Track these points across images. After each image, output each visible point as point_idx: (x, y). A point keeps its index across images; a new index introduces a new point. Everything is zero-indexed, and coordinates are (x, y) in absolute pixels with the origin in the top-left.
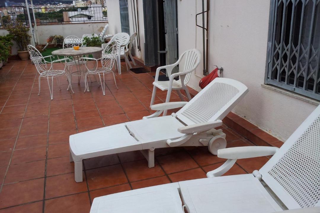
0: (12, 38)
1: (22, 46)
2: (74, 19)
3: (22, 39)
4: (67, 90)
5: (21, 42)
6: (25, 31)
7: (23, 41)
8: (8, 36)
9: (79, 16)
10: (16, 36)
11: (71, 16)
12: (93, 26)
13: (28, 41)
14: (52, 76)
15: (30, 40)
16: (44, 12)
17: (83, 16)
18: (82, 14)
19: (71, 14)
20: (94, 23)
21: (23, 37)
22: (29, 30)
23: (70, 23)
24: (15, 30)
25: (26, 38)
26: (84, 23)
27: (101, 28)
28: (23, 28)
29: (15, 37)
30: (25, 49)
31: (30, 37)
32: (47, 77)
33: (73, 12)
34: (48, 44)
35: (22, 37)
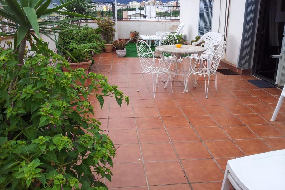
0: (100, 31)
1: (108, 39)
2: (132, 17)
3: (109, 32)
4: (164, 88)
5: (108, 35)
6: (111, 25)
7: (109, 35)
8: (97, 29)
9: (137, 15)
10: (104, 29)
11: (129, 15)
12: (166, 24)
13: (113, 35)
14: (157, 73)
15: (114, 34)
16: (105, 11)
17: (140, 15)
18: (139, 14)
19: (130, 13)
20: (167, 22)
21: (110, 30)
22: (115, 24)
23: (128, 20)
24: (103, 24)
25: (112, 32)
26: (158, 21)
27: (172, 26)
28: (110, 22)
29: (103, 31)
30: (110, 42)
31: (115, 31)
32: (152, 74)
33: (131, 12)
34: (131, 39)
35: (108, 31)
